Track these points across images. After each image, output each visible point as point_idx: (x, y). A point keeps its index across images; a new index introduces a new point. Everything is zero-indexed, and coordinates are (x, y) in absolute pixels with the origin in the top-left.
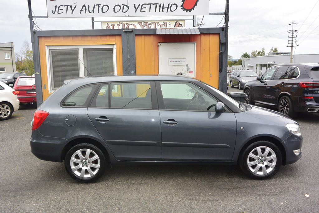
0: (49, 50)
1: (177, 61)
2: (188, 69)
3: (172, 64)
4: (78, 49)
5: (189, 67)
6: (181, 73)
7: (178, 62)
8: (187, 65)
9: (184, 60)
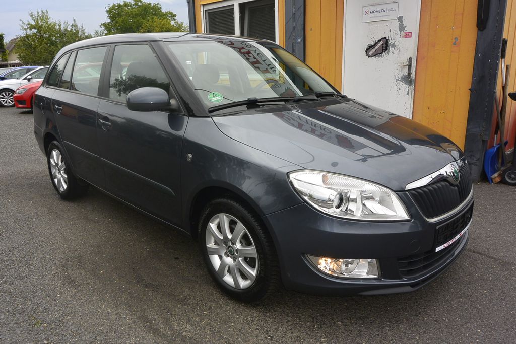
0: (205, 11)
1: (379, 11)
2: (402, 28)
3: (368, 18)
4: (233, 5)
5: (405, 23)
6: (385, 38)
7: (382, 13)
8: (400, 19)
9: (394, 6)
